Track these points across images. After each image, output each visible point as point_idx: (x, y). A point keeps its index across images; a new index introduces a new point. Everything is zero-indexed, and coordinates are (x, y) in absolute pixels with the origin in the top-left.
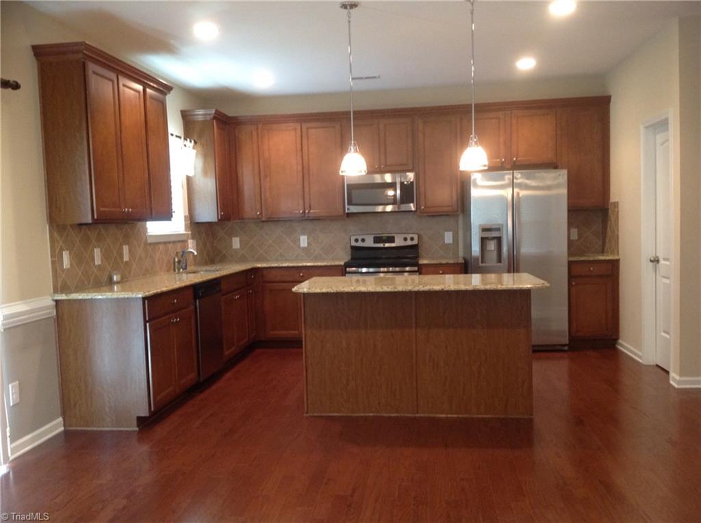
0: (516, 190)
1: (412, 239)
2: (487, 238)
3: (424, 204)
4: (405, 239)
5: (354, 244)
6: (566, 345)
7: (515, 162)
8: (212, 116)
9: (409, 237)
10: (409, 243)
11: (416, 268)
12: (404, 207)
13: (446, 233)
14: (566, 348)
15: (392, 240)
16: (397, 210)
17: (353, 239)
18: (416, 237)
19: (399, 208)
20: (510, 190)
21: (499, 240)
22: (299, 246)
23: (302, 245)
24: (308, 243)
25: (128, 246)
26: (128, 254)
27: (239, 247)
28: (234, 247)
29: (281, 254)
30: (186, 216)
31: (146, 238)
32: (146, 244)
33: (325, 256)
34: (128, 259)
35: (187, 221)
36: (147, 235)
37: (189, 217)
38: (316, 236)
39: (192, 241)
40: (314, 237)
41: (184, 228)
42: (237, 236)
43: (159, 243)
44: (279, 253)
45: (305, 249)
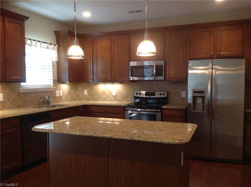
0: (214, 71)
1: (164, 94)
2: (197, 97)
3: (168, 76)
4: (161, 94)
5: (136, 95)
6: (241, 161)
7: (219, 55)
8: (67, 33)
9: (162, 93)
10: (162, 96)
11: (160, 110)
12: (158, 78)
13: (182, 92)
14: (241, 162)
15: (154, 94)
16: (154, 79)
17: (135, 92)
18: (166, 93)
19: (155, 78)
20: (211, 70)
21: (203, 98)
22: (112, 95)
23: (113, 95)
24: (116, 94)
25: (3, 94)
26: (3, 98)
27: (87, 94)
28: (85, 94)
29: (104, 99)
30: (54, 80)
31: (20, 90)
32: (19, 93)
33: (123, 100)
34: (3, 100)
35: (56, 82)
36: (21, 89)
37: (57, 80)
38: (120, 91)
39: (59, 91)
40: (119, 91)
41: (52, 85)
42: (86, 89)
43: (31, 92)
44: (103, 98)
45: (115, 97)
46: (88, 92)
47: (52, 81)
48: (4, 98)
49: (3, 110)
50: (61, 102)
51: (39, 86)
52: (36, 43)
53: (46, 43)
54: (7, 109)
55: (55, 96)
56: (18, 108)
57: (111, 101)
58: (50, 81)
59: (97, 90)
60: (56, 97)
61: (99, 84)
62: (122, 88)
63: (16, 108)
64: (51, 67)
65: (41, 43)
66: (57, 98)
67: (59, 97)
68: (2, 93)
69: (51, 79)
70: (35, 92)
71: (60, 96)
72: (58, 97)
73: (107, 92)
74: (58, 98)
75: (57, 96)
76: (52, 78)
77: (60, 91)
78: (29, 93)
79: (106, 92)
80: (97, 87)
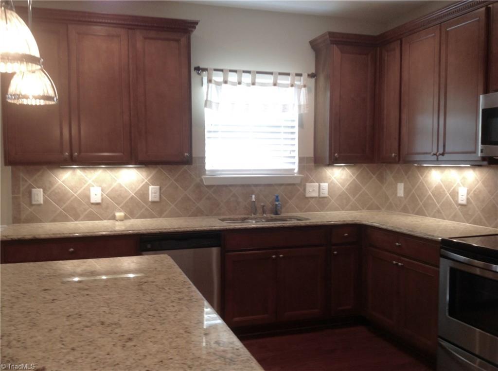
8: (329, 42)
22: (456, 202)
23: (460, 202)
24: (468, 199)
25: (158, 187)
26: (158, 194)
27: (402, 195)
28: (399, 195)
29: (439, 211)
30: (304, 158)
31: (201, 180)
32: (200, 186)
33: (486, 222)
34: (157, 199)
35: (307, 163)
36: (203, 177)
37: (313, 159)
38: (477, 191)
39: (317, 184)
40: (475, 191)
41: (296, 171)
42: (402, 182)
43: (231, 186)
44: (436, 208)
45: (463, 207)
46: (405, 188)
47: (296, 160)
48: (160, 196)
49: (156, 217)
50: (322, 210)
51: (254, 172)
52: (240, 77)
53: (288, 74)
54: (167, 216)
55: (305, 195)
56: (196, 216)
57: (454, 220)
58: (292, 160)
59: (424, 186)
60: (307, 198)
61: (429, 169)
62: (483, 183)
63: (189, 216)
64: (296, 130)
65: (252, 76)
66: (309, 201)
67: (316, 197)
68: (158, 185)
69: (294, 157)
70: (243, 186)
71: (322, 195)
72: (312, 198)
73: (447, 192)
74: (312, 201)
75: (308, 195)
76: (296, 154)
77: (321, 184)
78: (226, 186)
79: (444, 191)
80: (423, 176)
